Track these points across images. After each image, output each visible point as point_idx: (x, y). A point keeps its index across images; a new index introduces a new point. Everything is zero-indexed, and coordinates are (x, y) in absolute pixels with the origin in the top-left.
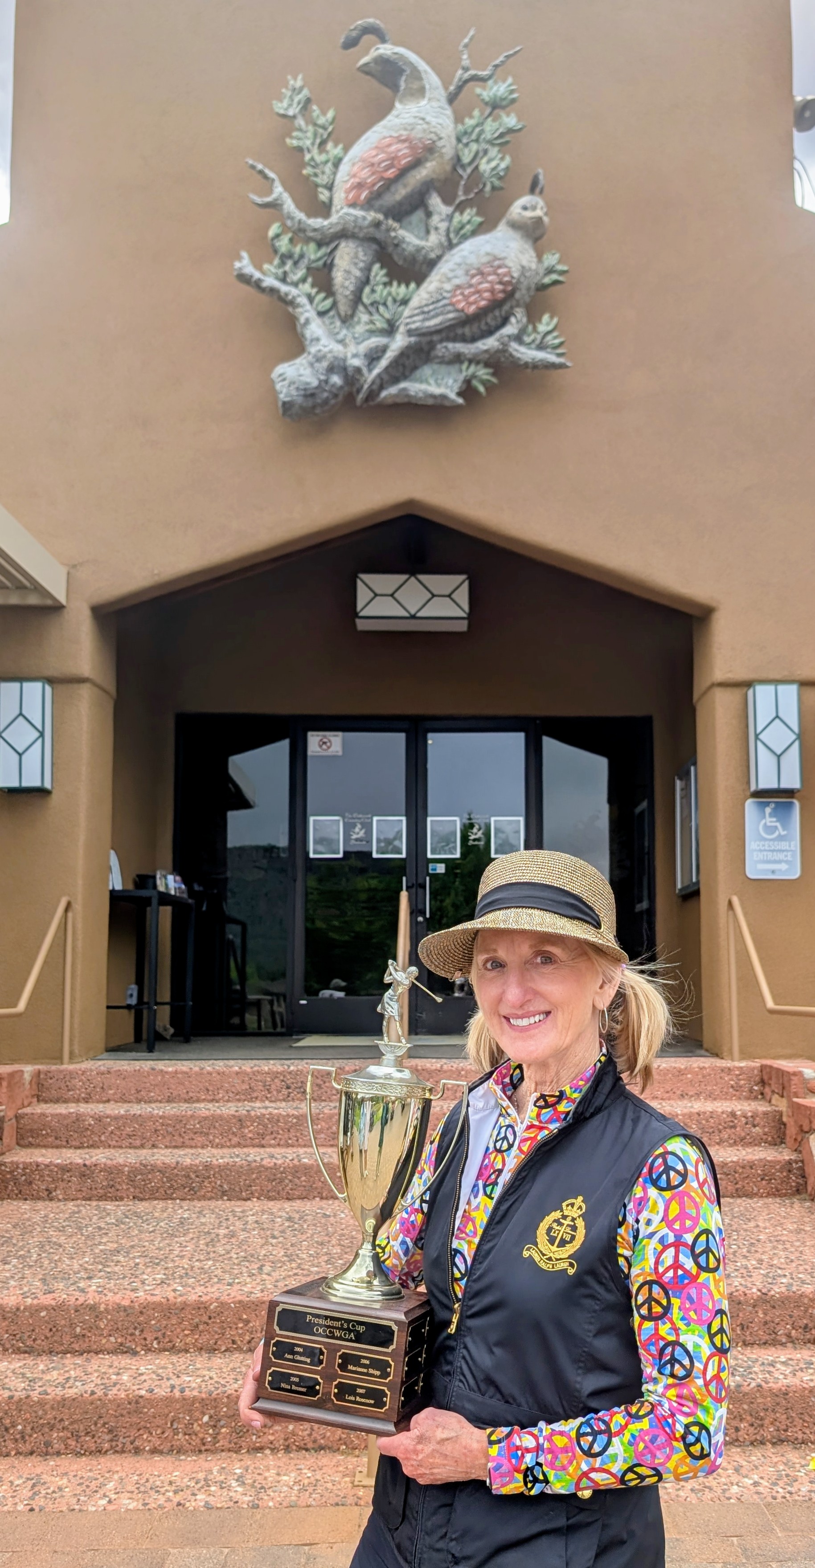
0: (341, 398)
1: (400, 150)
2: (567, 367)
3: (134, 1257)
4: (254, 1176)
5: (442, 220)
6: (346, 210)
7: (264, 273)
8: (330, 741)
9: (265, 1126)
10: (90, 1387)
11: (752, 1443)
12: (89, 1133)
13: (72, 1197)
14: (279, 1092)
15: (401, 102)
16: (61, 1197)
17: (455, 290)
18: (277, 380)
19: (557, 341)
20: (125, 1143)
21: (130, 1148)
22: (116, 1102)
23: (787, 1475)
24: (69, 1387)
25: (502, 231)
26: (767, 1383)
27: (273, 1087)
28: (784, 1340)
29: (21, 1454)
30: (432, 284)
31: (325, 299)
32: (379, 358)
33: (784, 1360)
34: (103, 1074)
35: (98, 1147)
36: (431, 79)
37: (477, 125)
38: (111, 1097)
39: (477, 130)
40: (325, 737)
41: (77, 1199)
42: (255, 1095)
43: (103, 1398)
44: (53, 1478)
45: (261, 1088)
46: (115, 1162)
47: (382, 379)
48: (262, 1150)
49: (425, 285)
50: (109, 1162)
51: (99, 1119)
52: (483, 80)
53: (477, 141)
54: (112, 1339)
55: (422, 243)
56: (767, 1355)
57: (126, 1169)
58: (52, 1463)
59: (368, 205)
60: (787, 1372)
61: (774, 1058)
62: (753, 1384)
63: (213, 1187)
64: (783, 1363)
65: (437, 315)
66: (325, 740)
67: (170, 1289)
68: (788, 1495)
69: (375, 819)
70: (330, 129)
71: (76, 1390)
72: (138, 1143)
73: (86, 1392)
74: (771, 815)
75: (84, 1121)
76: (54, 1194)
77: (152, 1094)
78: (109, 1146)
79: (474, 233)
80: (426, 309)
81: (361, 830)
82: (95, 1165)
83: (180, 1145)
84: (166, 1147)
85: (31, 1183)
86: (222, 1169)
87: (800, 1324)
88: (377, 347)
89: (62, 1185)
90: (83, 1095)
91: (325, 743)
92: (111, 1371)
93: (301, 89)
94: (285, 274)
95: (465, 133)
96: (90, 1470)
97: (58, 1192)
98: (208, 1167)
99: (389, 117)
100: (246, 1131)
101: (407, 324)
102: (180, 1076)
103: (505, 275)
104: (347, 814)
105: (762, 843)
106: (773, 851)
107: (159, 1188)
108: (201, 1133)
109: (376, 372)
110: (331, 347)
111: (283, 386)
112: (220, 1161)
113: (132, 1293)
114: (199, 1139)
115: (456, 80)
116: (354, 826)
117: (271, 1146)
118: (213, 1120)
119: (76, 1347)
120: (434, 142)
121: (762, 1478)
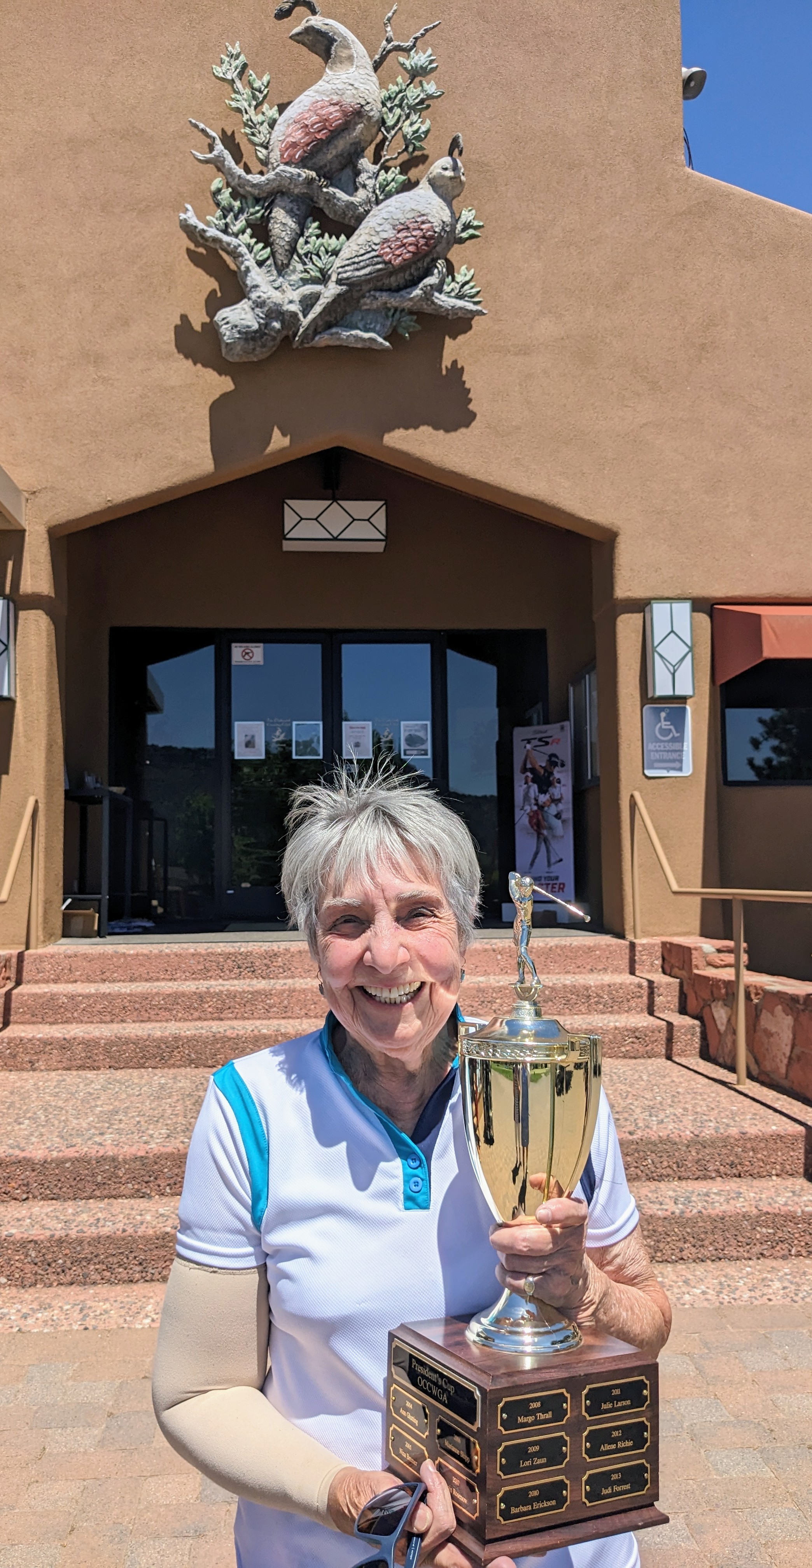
0: (279, 339)
1: (331, 114)
2: (484, 314)
3: (133, 1117)
4: (219, 1046)
5: (370, 178)
6: (282, 167)
7: (208, 224)
8: (252, 652)
9: (223, 1002)
10: (120, 1226)
11: (694, 1261)
12: (62, 1010)
13: (53, 1067)
14: (231, 971)
15: (331, 69)
16: (43, 1068)
17: (384, 243)
18: (220, 323)
19: (474, 290)
20: (96, 1019)
21: (101, 1023)
22: (83, 982)
23: (729, 1286)
24: (102, 1226)
25: (424, 191)
26: (706, 1209)
27: (226, 966)
28: (714, 1175)
29: (62, 1284)
30: (362, 235)
31: (264, 248)
32: (312, 306)
33: (716, 1191)
34: (70, 957)
35: (72, 1023)
36: (358, 49)
37: (400, 91)
38: (77, 978)
39: (400, 95)
40: (247, 648)
41: (58, 1070)
42: (209, 974)
43: (134, 1235)
44: (97, 1304)
45: (214, 967)
46: (91, 1036)
47: (317, 325)
48: (221, 1023)
49: (354, 237)
50: (86, 1036)
51: (72, 997)
52: (407, 50)
53: (400, 106)
54: (130, 1185)
55: (352, 199)
56: (702, 1186)
57: (103, 1041)
58: (91, 1291)
59: (303, 163)
60: (722, 1200)
61: (671, 935)
62: (695, 1211)
63: (182, 1056)
64: (715, 1193)
65: (368, 266)
66: (247, 651)
67: (178, 1141)
68: (732, 1301)
69: (294, 723)
70: (265, 92)
71: (109, 1229)
72: (108, 1018)
73: (118, 1230)
74: (665, 720)
75: (58, 999)
76: (37, 1065)
77: (116, 975)
78: (82, 1022)
79: (399, 191)
80: (356, 260)
81: (281, 733)
82: (74, 1039)
83: (146, 1019)
84: (134, 1021)
85: (15, 1056)
86: (189, 1039)
87: (728, 1161)
88: (312, 293)
89: (46, 1057)
90: (52, 977)
91: (247, 653)
92: (134, 1212)
93: (237, 57)
94: (227, 225)
95: (390, 98)
96: (128, 1296)
97: (41, 1063)
98: (176, 1038)
99: (320, 82)
100: (207, 1006)
101: (339, 274)
102: (141, 958)
103: (428, 230)
104: (268, 719)
105: (658, 744)
106: (668, 751)
107: (133, 1058)
108: (165, 1009)
109: (311, 316)
110: (269, 293)
111: (226, 329)
112: (188, 1032)
113: (145, 1145)
114: (164, 1014)
115: (380, 50)
116: (275, 729)
117: (229, 1019)
118: (176, 997)
119: (97, 1193)
120: (362, 106)
121: (708, 1288)
